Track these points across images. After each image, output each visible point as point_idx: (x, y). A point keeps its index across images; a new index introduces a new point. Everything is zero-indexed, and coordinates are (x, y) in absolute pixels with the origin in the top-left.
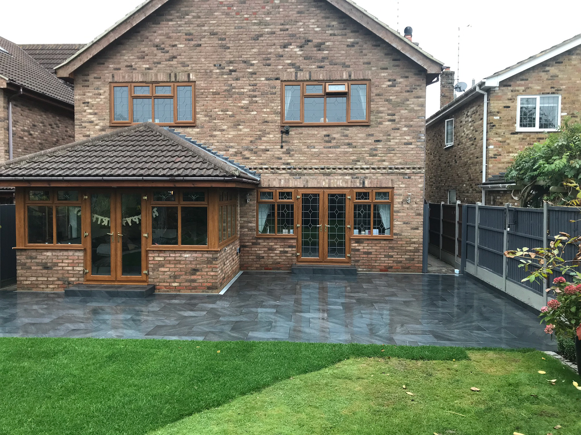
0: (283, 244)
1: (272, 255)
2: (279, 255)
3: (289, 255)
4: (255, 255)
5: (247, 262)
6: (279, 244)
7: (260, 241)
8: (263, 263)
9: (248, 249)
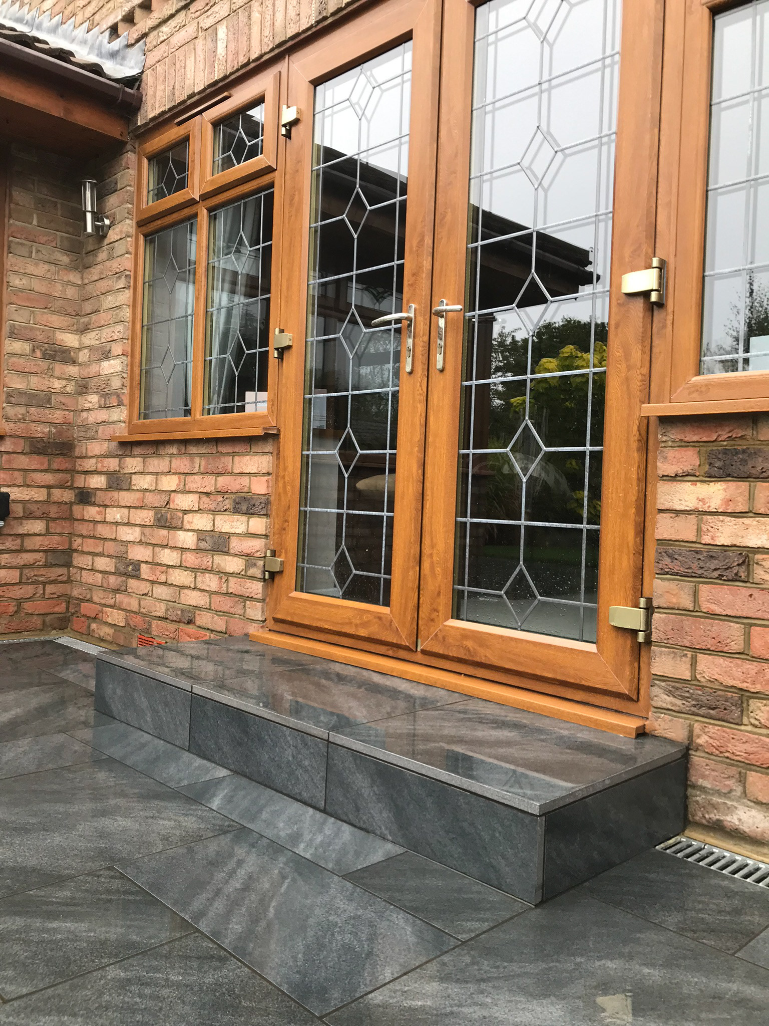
0: (209, 483)
1: (168, 557)
2: (191, 559)
3: (233, 564)
4: (110, 547)
5: (91, 587)
6: (195, 482)
7: (133, 464)
8: (134, 606)
9: (91, 512)
